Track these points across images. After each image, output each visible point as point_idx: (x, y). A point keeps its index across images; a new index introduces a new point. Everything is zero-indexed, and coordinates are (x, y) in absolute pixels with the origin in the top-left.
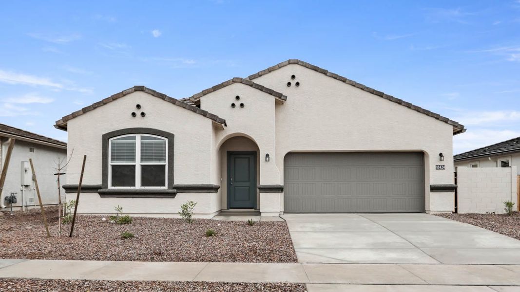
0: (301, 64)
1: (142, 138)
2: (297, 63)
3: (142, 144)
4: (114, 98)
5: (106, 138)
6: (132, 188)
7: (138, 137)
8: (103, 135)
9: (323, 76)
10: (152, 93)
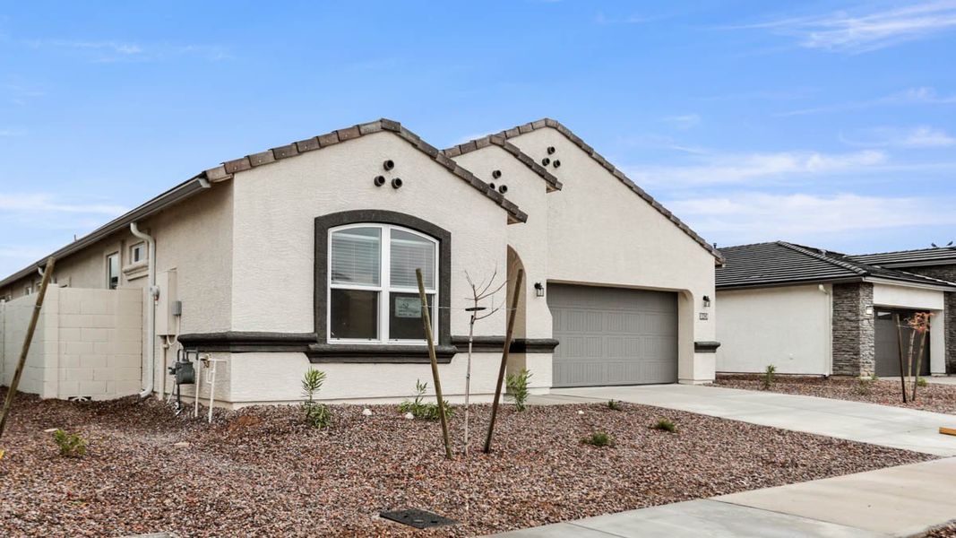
0: (561, 130)
1: (394, 235)
2: (556, 128)
3: (393, 247)
4: (340, 137)
5: (322, 225)
6: (373, 342)
7: (386, 230)
8: (316, 219)
9: (586, 155)
10: (414, 140)
